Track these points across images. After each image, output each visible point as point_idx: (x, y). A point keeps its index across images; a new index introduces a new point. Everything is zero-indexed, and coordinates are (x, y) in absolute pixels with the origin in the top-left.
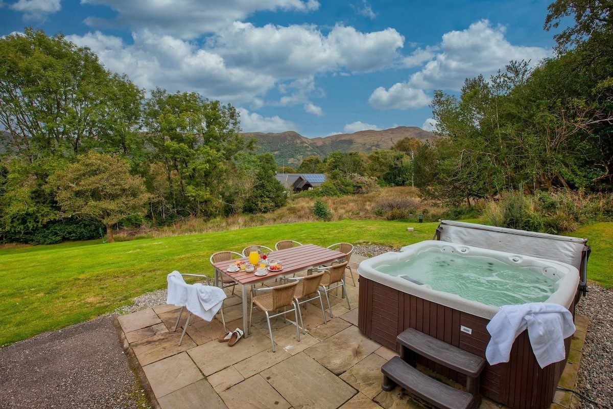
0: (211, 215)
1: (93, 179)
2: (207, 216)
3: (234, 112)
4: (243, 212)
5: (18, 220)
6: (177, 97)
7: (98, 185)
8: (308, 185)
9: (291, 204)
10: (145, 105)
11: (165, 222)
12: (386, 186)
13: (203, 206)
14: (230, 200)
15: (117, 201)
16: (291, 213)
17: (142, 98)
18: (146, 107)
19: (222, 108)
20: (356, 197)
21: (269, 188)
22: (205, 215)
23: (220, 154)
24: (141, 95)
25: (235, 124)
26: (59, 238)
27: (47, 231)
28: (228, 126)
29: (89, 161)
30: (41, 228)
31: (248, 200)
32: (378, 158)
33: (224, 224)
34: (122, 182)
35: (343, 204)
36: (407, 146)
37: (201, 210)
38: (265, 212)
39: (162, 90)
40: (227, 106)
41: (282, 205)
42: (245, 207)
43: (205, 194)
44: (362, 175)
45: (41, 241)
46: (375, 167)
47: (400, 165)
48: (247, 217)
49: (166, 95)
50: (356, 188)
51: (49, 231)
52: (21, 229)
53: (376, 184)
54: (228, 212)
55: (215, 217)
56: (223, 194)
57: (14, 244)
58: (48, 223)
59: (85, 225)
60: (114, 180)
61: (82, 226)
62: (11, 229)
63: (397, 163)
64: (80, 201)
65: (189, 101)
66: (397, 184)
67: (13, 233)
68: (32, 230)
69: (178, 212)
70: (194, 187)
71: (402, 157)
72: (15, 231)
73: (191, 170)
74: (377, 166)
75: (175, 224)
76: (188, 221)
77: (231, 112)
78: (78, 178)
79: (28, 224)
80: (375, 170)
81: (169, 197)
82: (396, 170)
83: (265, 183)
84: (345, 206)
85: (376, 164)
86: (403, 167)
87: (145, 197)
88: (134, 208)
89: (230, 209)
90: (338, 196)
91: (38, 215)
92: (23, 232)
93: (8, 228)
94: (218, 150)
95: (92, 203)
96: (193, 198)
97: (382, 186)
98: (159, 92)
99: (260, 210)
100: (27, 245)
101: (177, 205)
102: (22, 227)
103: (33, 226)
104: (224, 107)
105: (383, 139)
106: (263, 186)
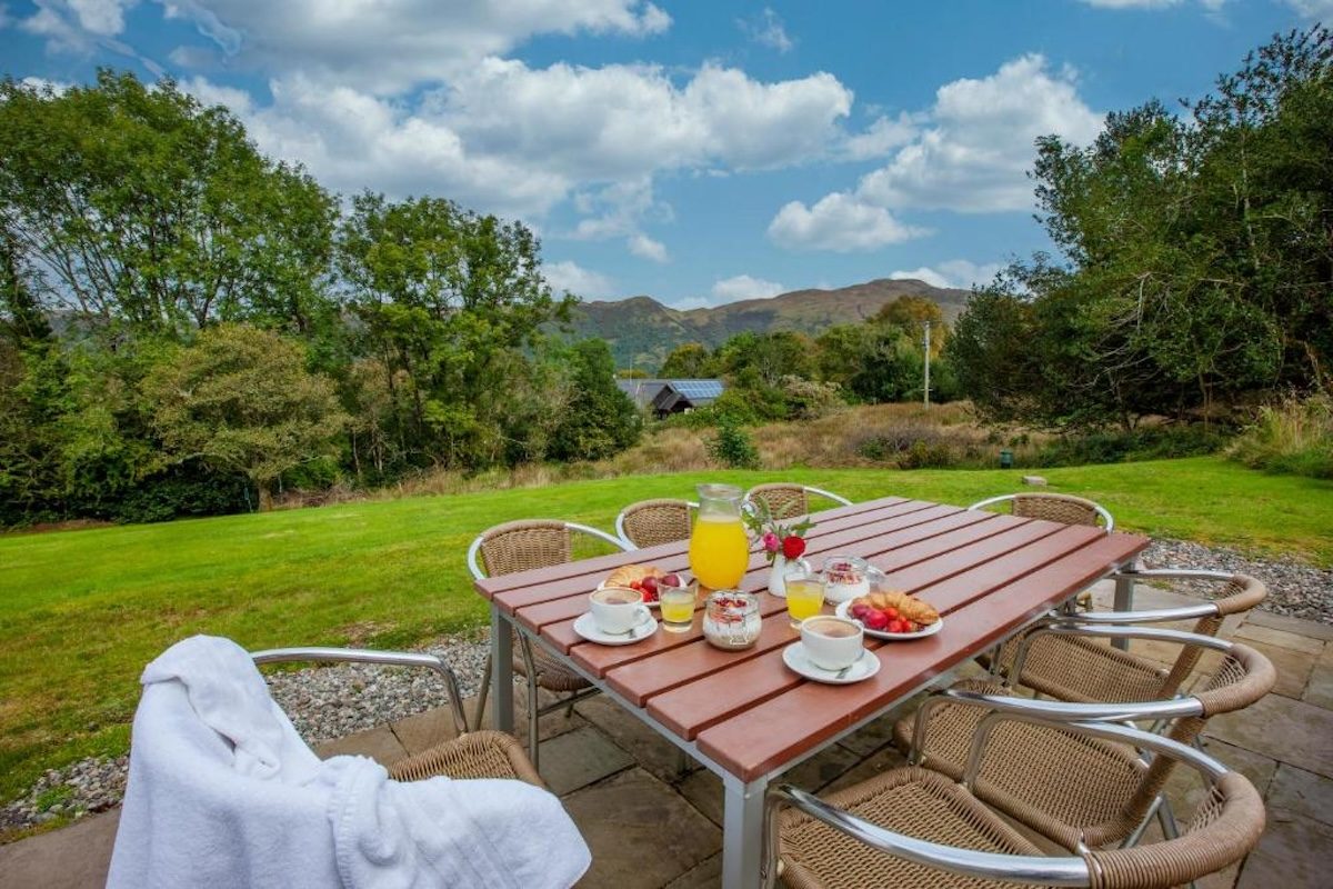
0: (478, 464)
1: (226, 380)
2: (470, 466)
3: (528, 242)
4: (546, 459)
5: (89, 472)
6: (408, 209)
7: (236, 394)
8: (683, 404)
9: (647, 440)
10: (342, 230)
11: (381, 479)
12: (859, 403)
13: (462, 445)
14: (517, 433)
15: (277, 429)
16: (651, 459)
17: (336, 215)
18: (344, 235)
19: (502, 232)
20: (794, 426)
21: (603, 408)
22: (464, 466)
23: (499, 330)
24: (333, 209)
25: (529, 266)
26: (168, 510)
27: (146, 496)
28: (514, 272)
29: (219, 343)
30: (134, 488)
31: (557, 434)
32: (840, 342)
33: (506, 484)
34: (286, 388)
35: (768, 439)
36: (904, 314)
37: (457, 455)
38: (593, 459)
39: (376, 195)
40: (514, 229)
41: (632, 444)
42: (550, 449)
43: (466, 418)
44: (807, 378)
45: (135, 516)
46: (832, 363)
47: (891, 357)
48: (555, 470)
49: (384, 205)
50: (793, 406)
51: (151, 496)
52: (95, 490)
53: (837, 399)
54: (514, 458)
55: (486, 470)
56: (502, 421)
57: (84, 521)
58: (148, 478)
59: (221, 484)
60: (271, 382)
61: (215, 485)
62: (76, 491)
63: (883, 350)
64: (201, 430)
65: (433, 217)
66: (884, 399)
67: (78, 499)
68: (116, 492)
69: (410, 458)
70: (441, 403)
71: (896, 337)
72: (84, 494)
73: (435, 364)
74: (836, 360)
75: (403, 484)
76: (430, 476)
77: (522, 239)
78: (197, 380)
79: (108, 479)
80: (834, 369)
81: (390, 426)
82: (882, 368)
83: (594, 395)
84: (775, 444)
85: (833, 356)
86: (897, 359)
87: (338, 420)
88: (314, 444)
89: (518, 453)
90: (755, 425)
91: (129, 461)
92: (99, 497)
93: (69, 489)
94: (494, 323)
95: (225, 432)
96: (440, 427)
97: (850, 404)
98: (370, 199)
99: (583, 455)
100: (109, 523)
101: (407, 444)
102: (97, 486)
103: (119, 485)
104: (507, 229)
105: (840, 308)
106: (589, 402)
